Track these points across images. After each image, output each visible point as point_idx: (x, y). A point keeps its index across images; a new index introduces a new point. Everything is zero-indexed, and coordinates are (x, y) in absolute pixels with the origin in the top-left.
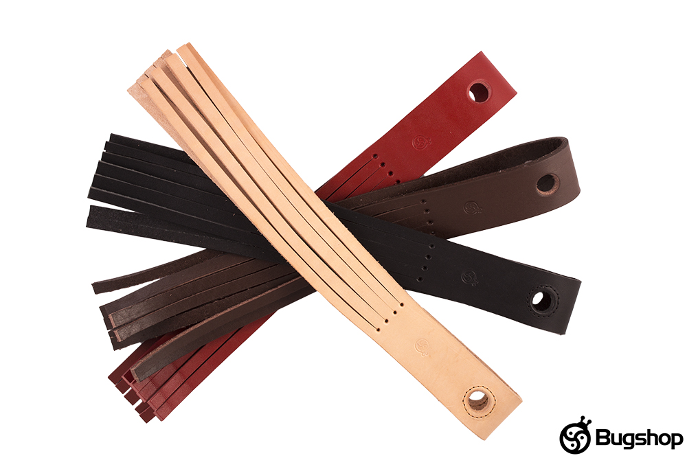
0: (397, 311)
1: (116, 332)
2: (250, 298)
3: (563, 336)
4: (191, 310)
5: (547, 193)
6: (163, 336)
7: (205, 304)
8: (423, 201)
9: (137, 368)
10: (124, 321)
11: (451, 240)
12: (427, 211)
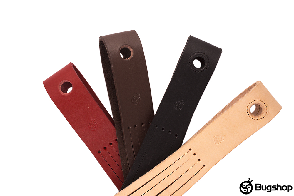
0: (194, 153)
3: (223, 51)
5: (132, 53)
8: (129, 128)
11: (155, 113)
12: (135, 126)
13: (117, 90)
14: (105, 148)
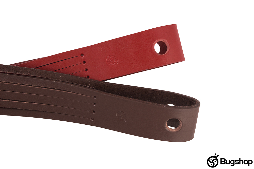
13: (138, 102)
14: (84, 62)
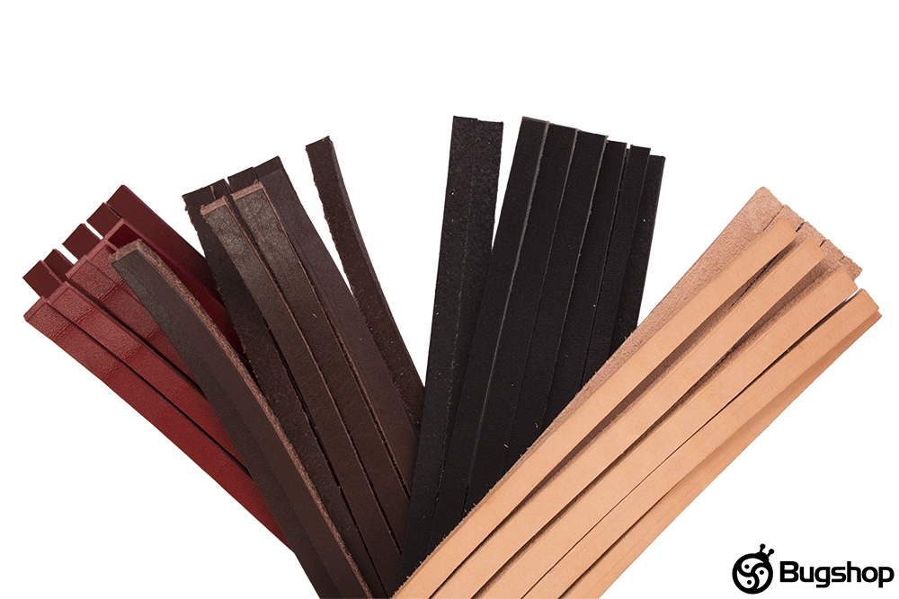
1: (223, 201)
2: (319, 493)
4: (285, 362)
6: (222, 303)
7: (299, 393)
9: (141, 257)
10: (248, 218)
